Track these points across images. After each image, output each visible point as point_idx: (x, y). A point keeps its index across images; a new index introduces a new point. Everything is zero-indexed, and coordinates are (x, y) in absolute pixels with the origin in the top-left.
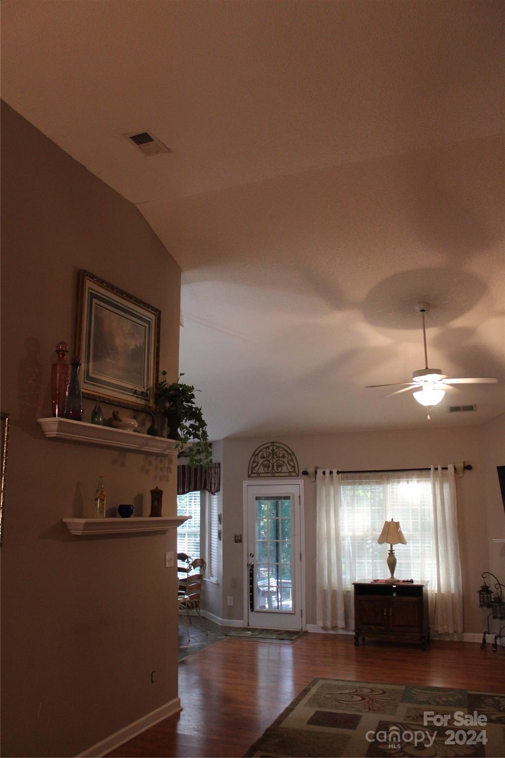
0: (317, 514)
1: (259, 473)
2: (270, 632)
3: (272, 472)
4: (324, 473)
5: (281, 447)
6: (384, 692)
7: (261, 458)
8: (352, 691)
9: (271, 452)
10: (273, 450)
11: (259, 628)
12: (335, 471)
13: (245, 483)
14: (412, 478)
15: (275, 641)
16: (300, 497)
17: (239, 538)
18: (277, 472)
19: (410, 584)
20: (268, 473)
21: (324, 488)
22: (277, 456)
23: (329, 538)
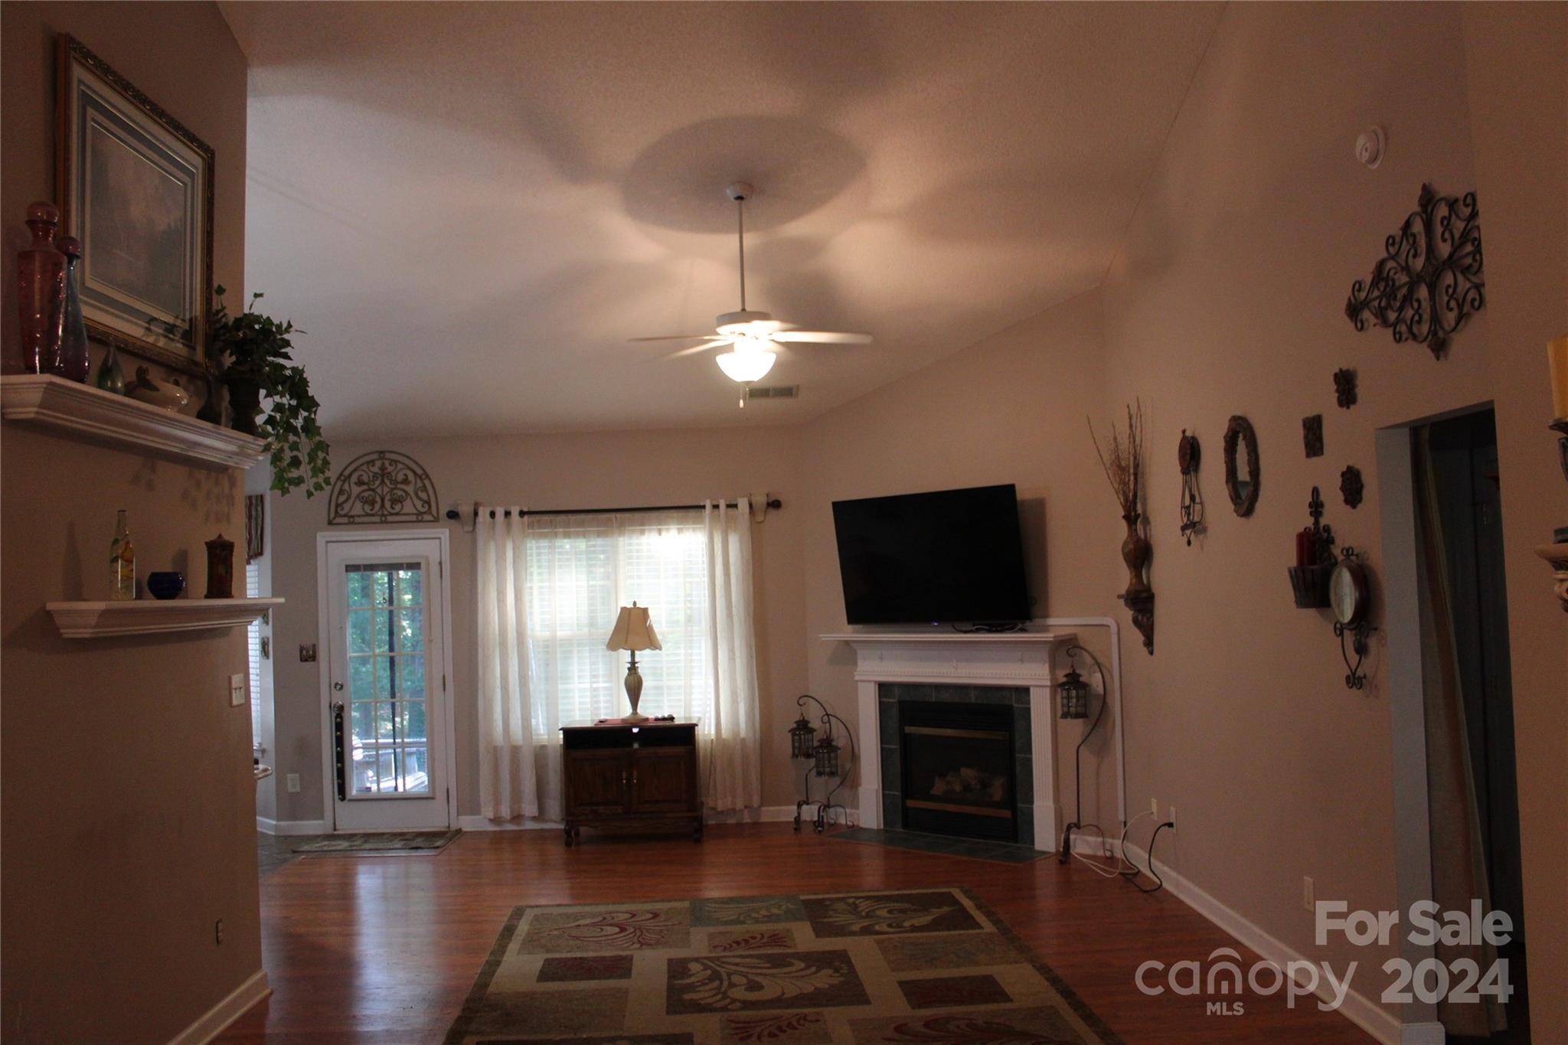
0: (479, 596)
1: (353, 517)
2: (385, 837)
3: (380, 513)
4: (493, 514)
5: (399, 462)
6: (655, 915)
7: (356, 484)
8: (596, 920)
9: (380, 472)
10: (383, 468)
11: (357, 832)
12: (515, 511)
13: (322, 537)
14: (666, 524)
15: (403, 853)
16: (440, 563)
17: (311, 652)
18: (391, 514)
19: (668, 723)
20: (373, 515)
21: (492, 546)
22: (391, 480)
23: (503, 643)
